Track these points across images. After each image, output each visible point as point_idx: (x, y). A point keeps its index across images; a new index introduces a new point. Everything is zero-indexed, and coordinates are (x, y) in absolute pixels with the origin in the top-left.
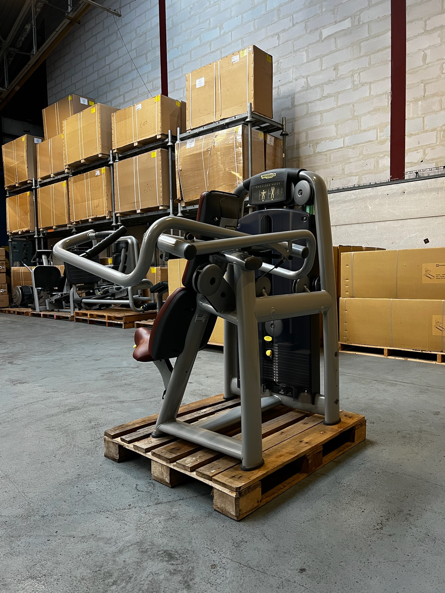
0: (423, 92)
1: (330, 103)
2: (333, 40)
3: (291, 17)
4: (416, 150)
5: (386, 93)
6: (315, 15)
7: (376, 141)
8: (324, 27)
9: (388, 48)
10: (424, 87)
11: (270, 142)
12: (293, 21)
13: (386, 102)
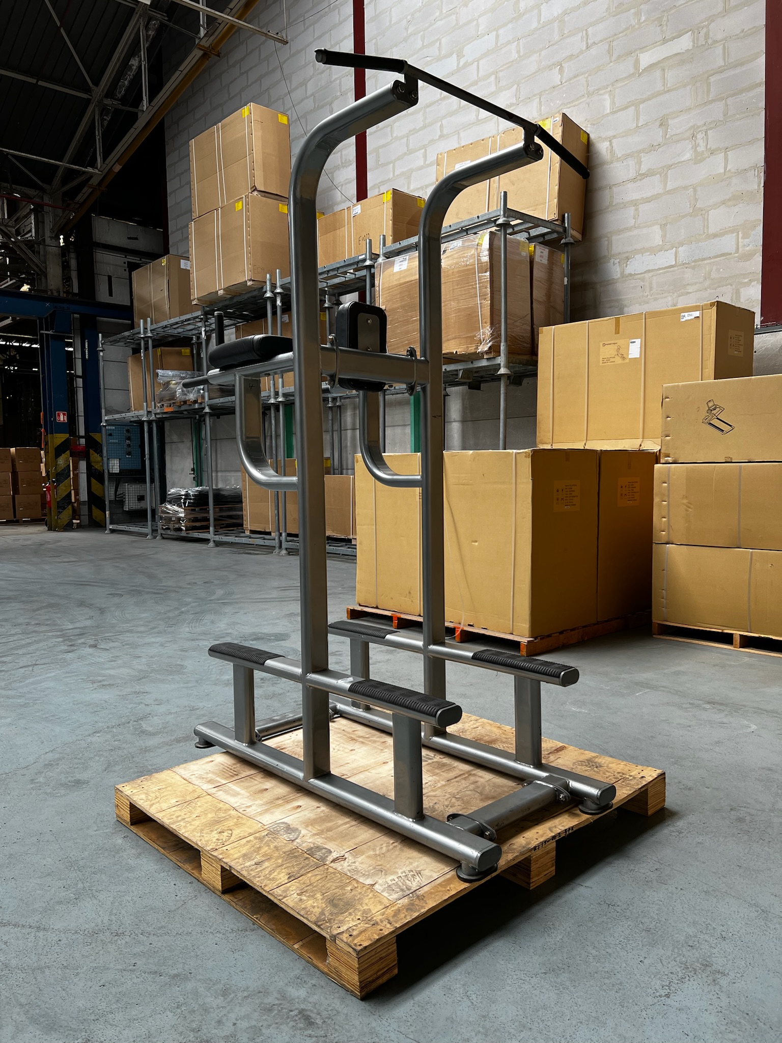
1: (653, 186)
2: (658, 73)
3: (584, 32)
5: (755, 167)
6: (627, 29)
7: (735, 253)
8: (643, 49)
9: (760, 84)
11: (541, 258)
12: (587, 40)
13: (755, 183)
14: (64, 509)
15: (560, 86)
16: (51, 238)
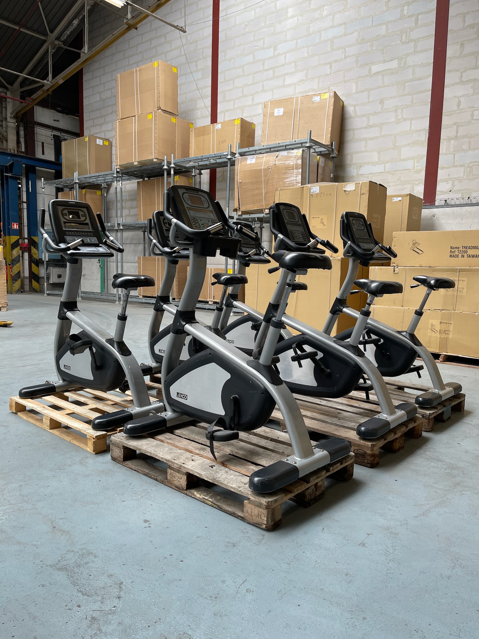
0: (456, 132)
1: (375, 132)
2: (380, 77)
3: (344, 49)
4: (447, 181)
5: (424, 130)
6: (366, 52)
7: (413, 169)
8: (373, 64)
9: (429, 90)
10: (457, 128)
11: (322, 164)
12: (345, 54)
13: (424, 137)
14: (16, 281)
15: (330, 75)
16: (11, 117)
